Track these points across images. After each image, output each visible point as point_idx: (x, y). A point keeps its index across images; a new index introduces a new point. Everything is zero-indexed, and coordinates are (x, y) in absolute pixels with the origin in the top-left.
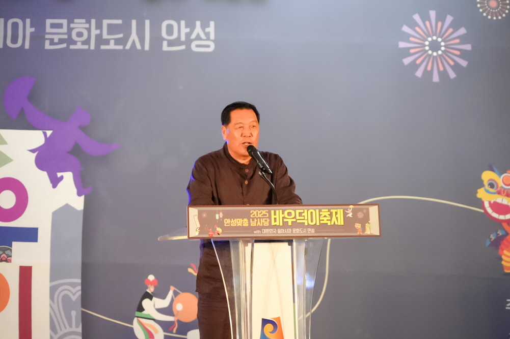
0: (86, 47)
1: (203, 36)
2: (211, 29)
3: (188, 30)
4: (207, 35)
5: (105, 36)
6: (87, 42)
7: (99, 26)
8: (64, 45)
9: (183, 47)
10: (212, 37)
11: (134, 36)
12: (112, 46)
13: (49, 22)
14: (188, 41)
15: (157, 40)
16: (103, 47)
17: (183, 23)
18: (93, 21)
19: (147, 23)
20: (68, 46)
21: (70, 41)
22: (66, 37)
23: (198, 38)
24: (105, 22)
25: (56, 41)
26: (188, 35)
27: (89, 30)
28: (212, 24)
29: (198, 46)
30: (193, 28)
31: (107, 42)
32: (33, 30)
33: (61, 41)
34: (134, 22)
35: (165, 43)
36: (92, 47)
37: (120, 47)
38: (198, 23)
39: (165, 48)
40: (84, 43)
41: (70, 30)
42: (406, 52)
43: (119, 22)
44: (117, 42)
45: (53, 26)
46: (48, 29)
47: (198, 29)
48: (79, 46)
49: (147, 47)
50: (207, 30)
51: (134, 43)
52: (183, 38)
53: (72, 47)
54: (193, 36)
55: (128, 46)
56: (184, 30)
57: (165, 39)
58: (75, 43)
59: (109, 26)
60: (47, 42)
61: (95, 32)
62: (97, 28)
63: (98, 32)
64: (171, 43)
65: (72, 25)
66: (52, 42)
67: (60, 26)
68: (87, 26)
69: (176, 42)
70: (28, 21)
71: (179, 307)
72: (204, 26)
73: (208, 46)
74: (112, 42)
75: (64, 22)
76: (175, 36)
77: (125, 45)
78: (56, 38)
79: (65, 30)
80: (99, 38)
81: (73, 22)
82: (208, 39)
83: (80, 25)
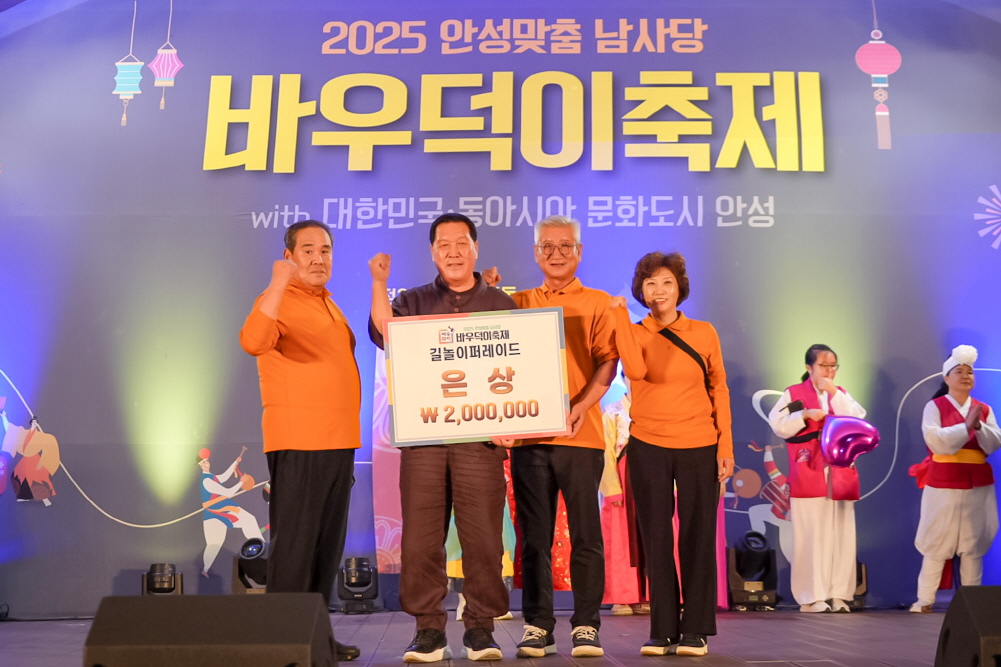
0: (633, 224)
1: (761, 212)
2: (770, 203)
3: (745, 205)
4: (766, 210)
5: (654, 213)
6: (634, 219)
7: (647, 203)
8: (609, 223)
9: (740, 223)
10: (771, 212)
11: (686, 213)
12: (662, 223)
13: (592, 199)
14: (745, 217)
15: (711, 216)
16: (652, 224)
17: (739, 198)
18: (641, 198)
19: (700, 199)
20: (613, 224)
21: (616, 218)
22: (610, 214)
23: (756, 213)
24: (654, 199)
25: (600, 218)
26: (745, 211)
27: (636, 207)
28: (771, 199)
29: (755, 222)
30: (750, 203)
31: (656, 219)
32: (574, 207)
33: (606, 219)
34: (686, 199)
35: (720, 219)
36: (640, 224)
37: (671, 224)
38: (756, 199)
39: (720, 223)
40: (630, 220)
41: (615, 207)
42: (982, 224)
43: (670, 198)
44: (667, 218)
45: (596, 203)
46: (591, 207)
47: (756, 204)
48: (626, 224)
49: (700, 224)
50: (766, 205)
51: (685, 219)
52: (739, 214)
53: (618, 224)
54: (750, 212)
55: (679, 223)
56: (741, 206)
57: (720, 216)
58: (621, 220)
59: (659, 203)
60: (590, 220)
61: (642, 209)
62: (644, 205)
63: (646, 208)
64: (726, 219)
65: (617, 203)
66: (595, 220)
67: (604, 203)
68: (634, 203)
69: (733, 218)
70: (569, 199)
71: (739, 483)
72: (763, 201)
73: (767, 222)
74: (662, 219)
75: (609, 199)
76: (731, 211)
77: (676, 222)
78: (600, 216)
79: (609, 207)
80: (647, 215)
81: (619, 200)
82: (767, 214)
83: (626, 201)
